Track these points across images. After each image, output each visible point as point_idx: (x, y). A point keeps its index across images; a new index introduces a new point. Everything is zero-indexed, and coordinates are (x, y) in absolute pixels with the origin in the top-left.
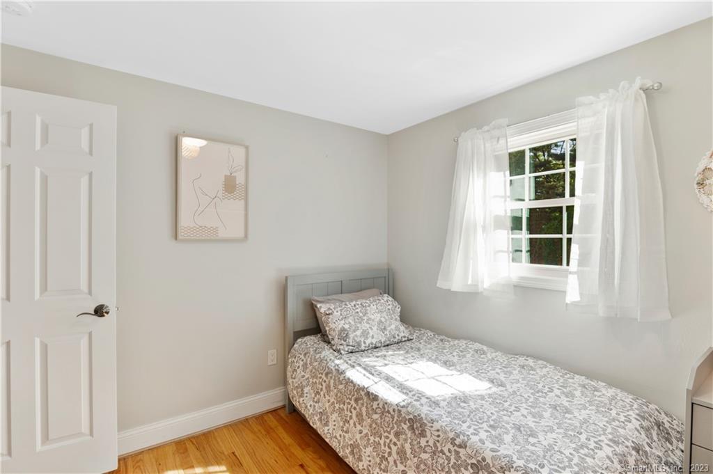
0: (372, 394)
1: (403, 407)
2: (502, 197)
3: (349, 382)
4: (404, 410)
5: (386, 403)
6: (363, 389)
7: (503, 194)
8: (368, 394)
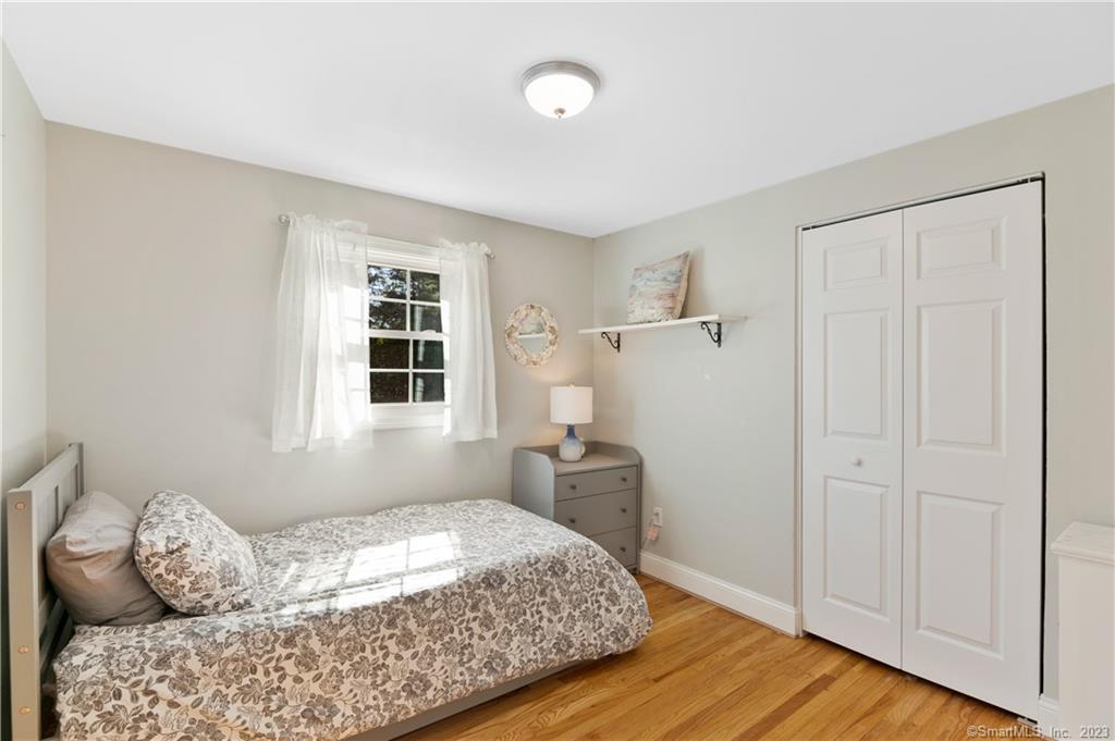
0: (416, 594)
1: (466, 576)
2: (358, 320)
3: (356, 614)
4: (470, 578)
5: (445, 588)
6: (396, 600)
7: (359, 318)
8: (410, 600)
